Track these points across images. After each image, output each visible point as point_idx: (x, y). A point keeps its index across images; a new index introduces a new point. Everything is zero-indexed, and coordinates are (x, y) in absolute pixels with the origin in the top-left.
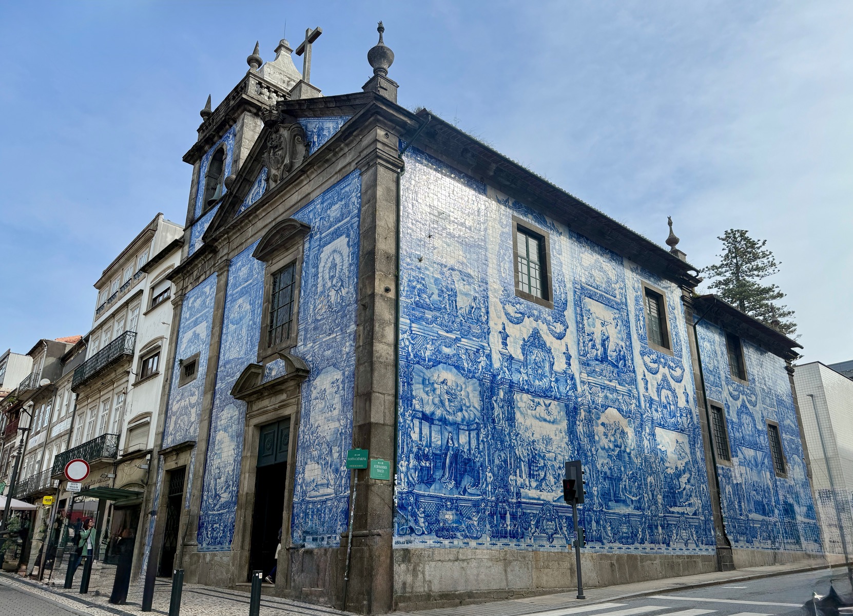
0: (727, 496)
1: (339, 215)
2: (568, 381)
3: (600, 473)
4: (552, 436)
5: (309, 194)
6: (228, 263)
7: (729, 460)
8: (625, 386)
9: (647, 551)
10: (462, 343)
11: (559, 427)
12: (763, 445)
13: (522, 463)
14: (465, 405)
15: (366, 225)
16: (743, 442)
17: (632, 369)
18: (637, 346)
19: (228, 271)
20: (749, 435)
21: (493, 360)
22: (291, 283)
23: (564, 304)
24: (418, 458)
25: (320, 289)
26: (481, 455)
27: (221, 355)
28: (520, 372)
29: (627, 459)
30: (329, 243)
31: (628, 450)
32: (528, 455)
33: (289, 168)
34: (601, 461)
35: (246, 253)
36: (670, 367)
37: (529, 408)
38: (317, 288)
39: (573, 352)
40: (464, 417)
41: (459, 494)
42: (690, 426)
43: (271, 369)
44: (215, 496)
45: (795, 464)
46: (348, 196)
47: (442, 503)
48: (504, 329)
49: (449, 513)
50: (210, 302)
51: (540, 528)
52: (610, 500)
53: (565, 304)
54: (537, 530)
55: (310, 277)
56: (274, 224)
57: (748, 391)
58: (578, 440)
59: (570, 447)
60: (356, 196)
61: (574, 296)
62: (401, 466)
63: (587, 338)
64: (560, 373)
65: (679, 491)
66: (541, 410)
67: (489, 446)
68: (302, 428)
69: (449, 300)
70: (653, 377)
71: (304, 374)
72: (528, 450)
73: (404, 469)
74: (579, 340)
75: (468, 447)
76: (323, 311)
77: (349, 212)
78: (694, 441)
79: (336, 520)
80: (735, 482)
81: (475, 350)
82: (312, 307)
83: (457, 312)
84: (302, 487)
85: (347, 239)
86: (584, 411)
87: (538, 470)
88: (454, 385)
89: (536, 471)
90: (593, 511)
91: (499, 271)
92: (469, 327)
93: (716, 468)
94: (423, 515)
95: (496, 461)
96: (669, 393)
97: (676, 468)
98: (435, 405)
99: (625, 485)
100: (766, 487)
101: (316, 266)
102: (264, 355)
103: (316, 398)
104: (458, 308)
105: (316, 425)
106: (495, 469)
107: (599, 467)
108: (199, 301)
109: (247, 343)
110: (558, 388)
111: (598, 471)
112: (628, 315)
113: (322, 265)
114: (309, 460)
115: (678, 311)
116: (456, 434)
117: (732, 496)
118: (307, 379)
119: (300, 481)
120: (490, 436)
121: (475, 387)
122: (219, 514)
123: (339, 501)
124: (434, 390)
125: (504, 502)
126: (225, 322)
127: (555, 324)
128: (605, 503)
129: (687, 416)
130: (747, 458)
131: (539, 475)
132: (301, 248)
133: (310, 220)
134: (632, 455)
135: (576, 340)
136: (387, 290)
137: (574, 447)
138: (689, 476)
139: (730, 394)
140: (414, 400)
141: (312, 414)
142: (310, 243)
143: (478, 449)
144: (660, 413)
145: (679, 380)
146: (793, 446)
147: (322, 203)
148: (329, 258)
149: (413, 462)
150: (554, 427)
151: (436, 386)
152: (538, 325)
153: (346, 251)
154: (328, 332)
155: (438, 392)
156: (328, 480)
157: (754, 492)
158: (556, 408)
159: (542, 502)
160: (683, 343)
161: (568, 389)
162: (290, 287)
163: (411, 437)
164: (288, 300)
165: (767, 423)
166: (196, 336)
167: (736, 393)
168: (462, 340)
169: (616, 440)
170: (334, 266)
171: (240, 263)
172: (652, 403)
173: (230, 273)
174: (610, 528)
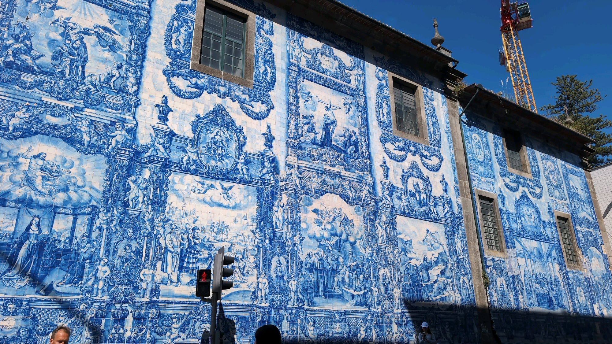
0: (499, 288)
2: (266, 164)
3: (303, 265)
4: (229, 222)
7: (502, 251)
8: (354, 172)
10: (84, 113)
11: (243, 213)
12: (550, 237)
13: (169, 254)
14: (74, 184)
16: (523, 233)
17: (366, 155)
18: (376, 133)
20: (531, 226)
21: (139, 136)
23: (269, 84)
26: (93, 246)
28: (185, 151)
29: (349, 248)
31: (352, 239)
32: (182, 244)
34: (306, 251)
36: (422, 155)
37: (195, 191)
40: (70, 198)
41: (38, 293)
42: (448, 215)
45: (592, 255)
48: (166, 102)
49: (11, 318)
51: (187, 332)
52: (317, 295)
53: (272, 84)
57: (531, 184)
58: (272, 227)
59: (257, 235)
61: (288, 77)
63: (301, 121)
64: (253, 155)
65: (428, 284)
67: (111, 234)
69: (70, 65)
70: (397, 165)
72: (182, 239)
74: (289, 122)
75: (68, 235)
78: (453, 230)
80: (510, 274)
81: (109, 122)
83: (84, 78)
86: (287, 196)
87: (196, 262)
88: (59, 159)
89: (193, 263)
90: (287, 309)
92: (104, 97)
93: (484, 260)
95: (119, 252)
96: (420, 181)
97: (425, 259)
99: (343, 278)
100: (553, 279)
104: (86, 75)
106: (116, 261)
107: (303, 258)
110: (248, 170)
111: (301, 263)
112: (365, 101)
115: (438, 103)
116: (49, 219)
117: (505, 288)
120: (114, 223)
121: (98, 165)
124: (17, 165)
125: (126, 302)
127: (253, 103)
128: (309, 299)
129: (444, 205)
130: (528, 249)
134: (357, 245)
135: (285, 121)
137: (265, 236)
138: (443, 267)
139: (506, 185)
143: (89, 237)
144: (404, 201)
145: (435, 169)
146: (590, 238)
150: (234, 213)
151: (21, 160)
152: (225, 102)
157: (537, 285)
158: (241, 192)
160: (442, 132)
161: (264, 171)
165: (556, 214)
167: (514, 185)
168: (86, 110)
169: (333, 228)
172: (393, 191)
174: (312, 328)
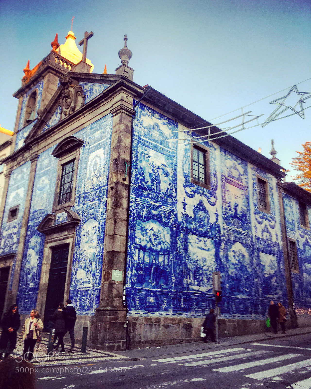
0: (296, 289)
1: (99, 137)
2: (216, 228)
4: (207, 257)
5: (84, 124)
6: (37, 157)
8: (245, 231)
9: (252, 318)
10: (162, 208)
11: (211, 253)
13: (191, 272)
14: (162, 241)
15: (114, 144)
16: (305, 260)
17: (249, 222)
18: (252, 209)
19: (37, 160)
20: (308, 257)
21: (178, 217)
22: (72, 171)
24: (137, 269)
25: (88, 176)
26: (170, 269)
27: (32, 207)
28: (192, 224)
29: (245, 269)
30: (94, 151)
31: (245, 265)
32: (194, 268)
33: (73, 109)
34: (231, 271)
35: (47, 152)
37: (196, 243)
38: (86, 175)
39: (220, 213)
40: (162, 247)
41: (158, 288)
42: (278, 252)
43: (59, 217)
44: (26, 284)
46: (105, 127)
47: (148, 294)
48: (184, 200)
49: (152, 298)
50: (27, 177)
52: (235, 291)
53: (217, 187)
54: (197, 307)
55: (83, 169)
56: (63, 138)
57: (309, 233)
58: (220, 259)
59: (216, 263)
60: (109, 128)
61: (222, 183)
62: (128, 274)
63: (227, 205)
64: (212, 224)
65: (271, 286)
66: (202, 244)
67: (174, 263)
68: (76, 251)
69: (156, 185)
70: (260, 226)
71: (78, 222)
72: (194, 265)
73: (129, 275)
74: (223, 206)
75: (163, 264)
76: (90, 188)
77: (105, 136)
78: (280, 260)
79: (93, 301)
81: (169, 212)
82: (83, 185)
83: (160, 191)
84: (75, 282)
85: (104, 151)
86: (224, 244)
89: (198, 276)
90: (226, 297)
91: (183, 169)
92: (166, 200)
93: (291, 274)
94: (138, 299)
95: (177, 271)
96: (268, 234)
97: (270, 274)
98: (147, 241)
99: (243, 283)
101: (86, 163)
102: (55, 209)
103: (84, 236)
104: (161, 189)
105: (83, 250)
106: (177, 275)
107: (230, 273)
108: (20, 176)
109: (46, 202)
110: (211, 232)
111: (230, 276)
112: (248, 193)
113: (89, 163)
114: (79, 268)
115: (275, 190)
116: (157, 257)
117: (298, 289)
118: (79, 224)
119: (74, 279)
120: (175, 258)
121: (168, 232)
122: (28, 294)
123: (95, 291)
124: (147, 233)
125: (181, 292)
126: (34, 188)
127: (211, 198)
128: (232, 293)
129: (276, 247)
130: (307, 269)
131: (199, 278)
132: (78, 152)
133: (84, 138)
134: (247, 267)
135: (221, 206)
136: (124, 179)
137: (218, 263)
138: (276, 278)
139: (300, 234)
140: (136, 239)
141: (81, 243)
142: (83, 150)
143: (168, 264)
144: (262, 245)
145: (273, 227)
147: (91, 129)
148: (93, 159)
149: (134, 272)
150: (208, 253)
151: (148, 231)
152: (203, 198)
153: (103, 157)
154: (92, 200)
155: (149, 234)
156: (89, 280)
158: (209, 243)
159: (200, 292)
160: (276, 207)
161: (216, 232)
162: (71, 173)
163: (134, 259)
164: (70, 180)
166: (18, 195)
167: (303, 234)
168: (163, 206)
169: (239, 260)
170: (96, 164)
171: (43, 158)
172: (259, 240)
173: (38, 162)
174: (234, 306)
